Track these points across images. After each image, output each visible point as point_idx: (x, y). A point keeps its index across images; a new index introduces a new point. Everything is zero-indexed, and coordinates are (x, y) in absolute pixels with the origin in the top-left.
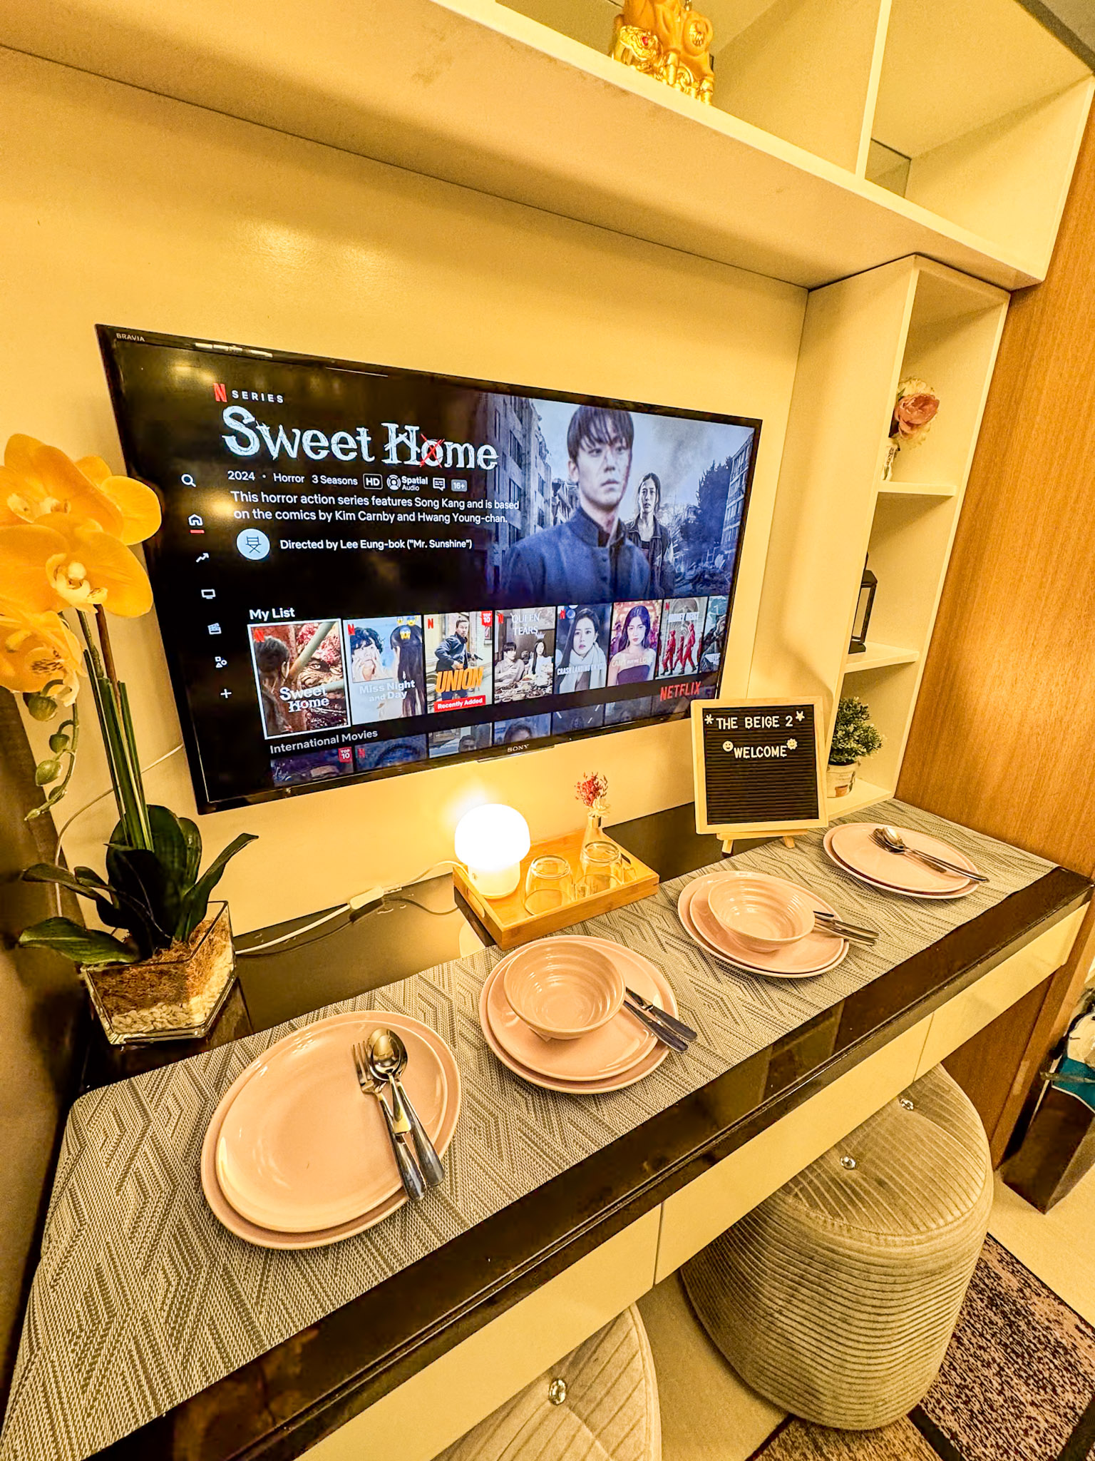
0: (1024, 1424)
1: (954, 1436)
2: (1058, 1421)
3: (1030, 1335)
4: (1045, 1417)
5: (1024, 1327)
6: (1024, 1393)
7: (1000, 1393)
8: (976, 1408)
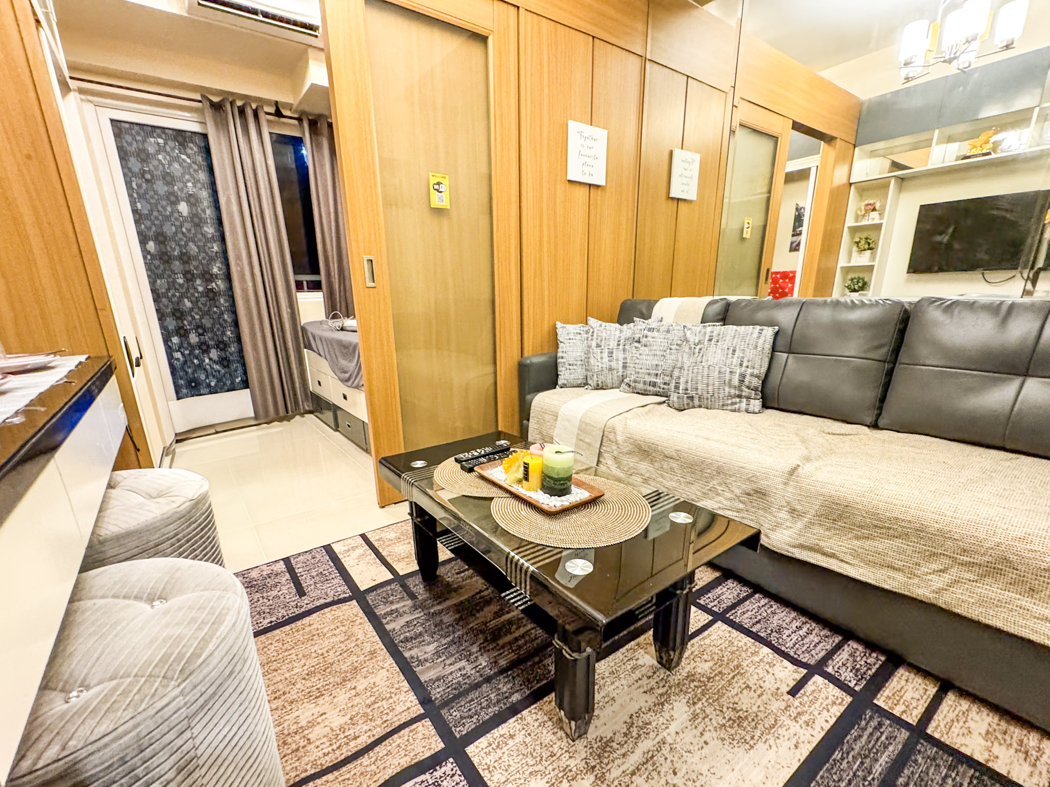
0: (282, 597)
1: (271, 622)
2: (288, 586)
3: (259, 582)
4: (284, 590)
5: (255, 583)
6: (274, 593)
7: (269, 600)
8: (268, 610)
